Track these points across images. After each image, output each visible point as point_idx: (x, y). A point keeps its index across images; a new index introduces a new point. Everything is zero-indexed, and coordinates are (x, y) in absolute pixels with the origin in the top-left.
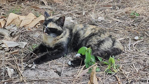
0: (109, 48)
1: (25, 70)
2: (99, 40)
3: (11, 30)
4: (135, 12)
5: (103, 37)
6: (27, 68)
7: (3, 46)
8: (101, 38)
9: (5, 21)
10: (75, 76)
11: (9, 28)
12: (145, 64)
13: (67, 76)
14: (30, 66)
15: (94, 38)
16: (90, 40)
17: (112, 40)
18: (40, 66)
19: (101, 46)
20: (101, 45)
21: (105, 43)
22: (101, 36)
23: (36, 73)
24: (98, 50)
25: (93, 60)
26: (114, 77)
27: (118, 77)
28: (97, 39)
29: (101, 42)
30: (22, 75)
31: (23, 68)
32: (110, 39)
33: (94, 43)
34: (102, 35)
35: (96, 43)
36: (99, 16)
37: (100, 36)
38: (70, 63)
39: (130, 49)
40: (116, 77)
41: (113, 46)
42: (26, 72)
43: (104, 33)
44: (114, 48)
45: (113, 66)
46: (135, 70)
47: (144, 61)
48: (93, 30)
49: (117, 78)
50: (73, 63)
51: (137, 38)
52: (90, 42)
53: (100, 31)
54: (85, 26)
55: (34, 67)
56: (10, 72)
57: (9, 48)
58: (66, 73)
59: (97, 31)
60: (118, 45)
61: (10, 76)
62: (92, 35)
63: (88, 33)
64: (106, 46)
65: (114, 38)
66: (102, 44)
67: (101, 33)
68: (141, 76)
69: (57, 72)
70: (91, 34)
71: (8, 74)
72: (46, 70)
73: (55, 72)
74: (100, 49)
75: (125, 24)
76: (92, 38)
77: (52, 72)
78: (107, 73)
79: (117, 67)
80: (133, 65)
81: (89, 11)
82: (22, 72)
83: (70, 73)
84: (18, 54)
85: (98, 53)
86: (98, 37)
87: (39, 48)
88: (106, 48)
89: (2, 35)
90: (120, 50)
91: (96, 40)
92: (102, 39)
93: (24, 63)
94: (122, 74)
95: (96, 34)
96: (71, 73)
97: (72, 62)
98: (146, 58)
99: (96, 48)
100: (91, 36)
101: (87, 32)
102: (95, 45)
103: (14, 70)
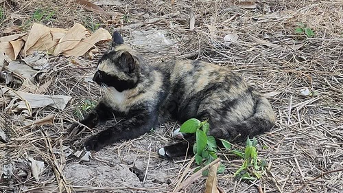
0: (247, 117)
1: (68, 162)
2: (226, 99)
3: (37, 68)
4: (306, 26)
5: (234, 93)
6: (72, 158)
7: (21, 105)
8: (229, 95)
9: (21, 42)
10: (173, 181)
11: (32, 62)
12: (319, 160)
13: (155, 181)
14: (78, 154)
15: (215, 95)
16: (207, 100)
17: (253, 99)
18: (100, 155)
19: (228, 113)
20: (230, 111)
21: (238, 107)
22: (231, 90)
23: (91, 172)
24: (222, 122)
25: (212, 145)
26: (254, 190)
27: (263, 189)
28: (222, 97)
29: (229, 105)
30: (62, 177)
31: (63, 160)
32: (249, 97)
33: (215, 107)
34: (233, 89)
35: (220, 106)
36: (226, 28)
37: (228, 90)
38: (162, 151)
39: (289, 120)
40: (258, 190)
41: (255, 112)
42: (69, 169)
43: (238, 83)
44: (257, 119)
45: (253, 164)
46: (299, 173)
47: (318, 150)
48: (214, 77)
49: (261, 190)
50: (169, 152)
51: (306, 91)
52: (207, 104)
53: (228, 79)
54: (196, 66)
55: (86, 158)
56: (38, 168)
57: (33, 109)
58: (155, 175)
59: (222, 80)
60: (266, 112)
61: (37, 178)
62: (212, 88)
63: (203, 82)
64: (239, 113)
65: (257, 94)
66: (232, 109)
67: (231, 83)
68: (310, 188)
69: (134, 170)
70: (209, 84)
71: (34, 174)
72: (111, 166)
73: (130, 169)
74: (226, 120)
75: (282, 54)
76: (211, 95)
77: (125, 170)
78: (241, 179)
79: (263, 166)
80: (296, 159)
81: (204, 15)
82: (60, 168)
83: (162, 175)
84: (51, 124)
85: (223, 130)
86: (225, 93)
87: (97, 111)
88: (240, 117)
89: (18, 79)
90: (269, 122)
91: (219, 100)
92: (232, 98)
93: (65, 148)
94: (271, 182)
95: (219, 86)
96: (165, 175)
97: (166, 149)
98: (322, 143)
99: (218, 119)
100: (208, 90)
101: (200, 80)
102: (217, 111)
103: (45, 163)
